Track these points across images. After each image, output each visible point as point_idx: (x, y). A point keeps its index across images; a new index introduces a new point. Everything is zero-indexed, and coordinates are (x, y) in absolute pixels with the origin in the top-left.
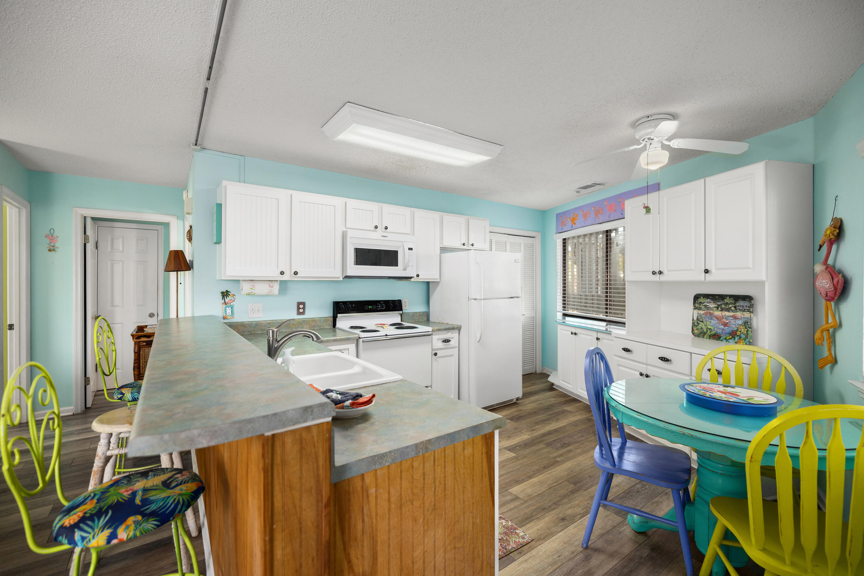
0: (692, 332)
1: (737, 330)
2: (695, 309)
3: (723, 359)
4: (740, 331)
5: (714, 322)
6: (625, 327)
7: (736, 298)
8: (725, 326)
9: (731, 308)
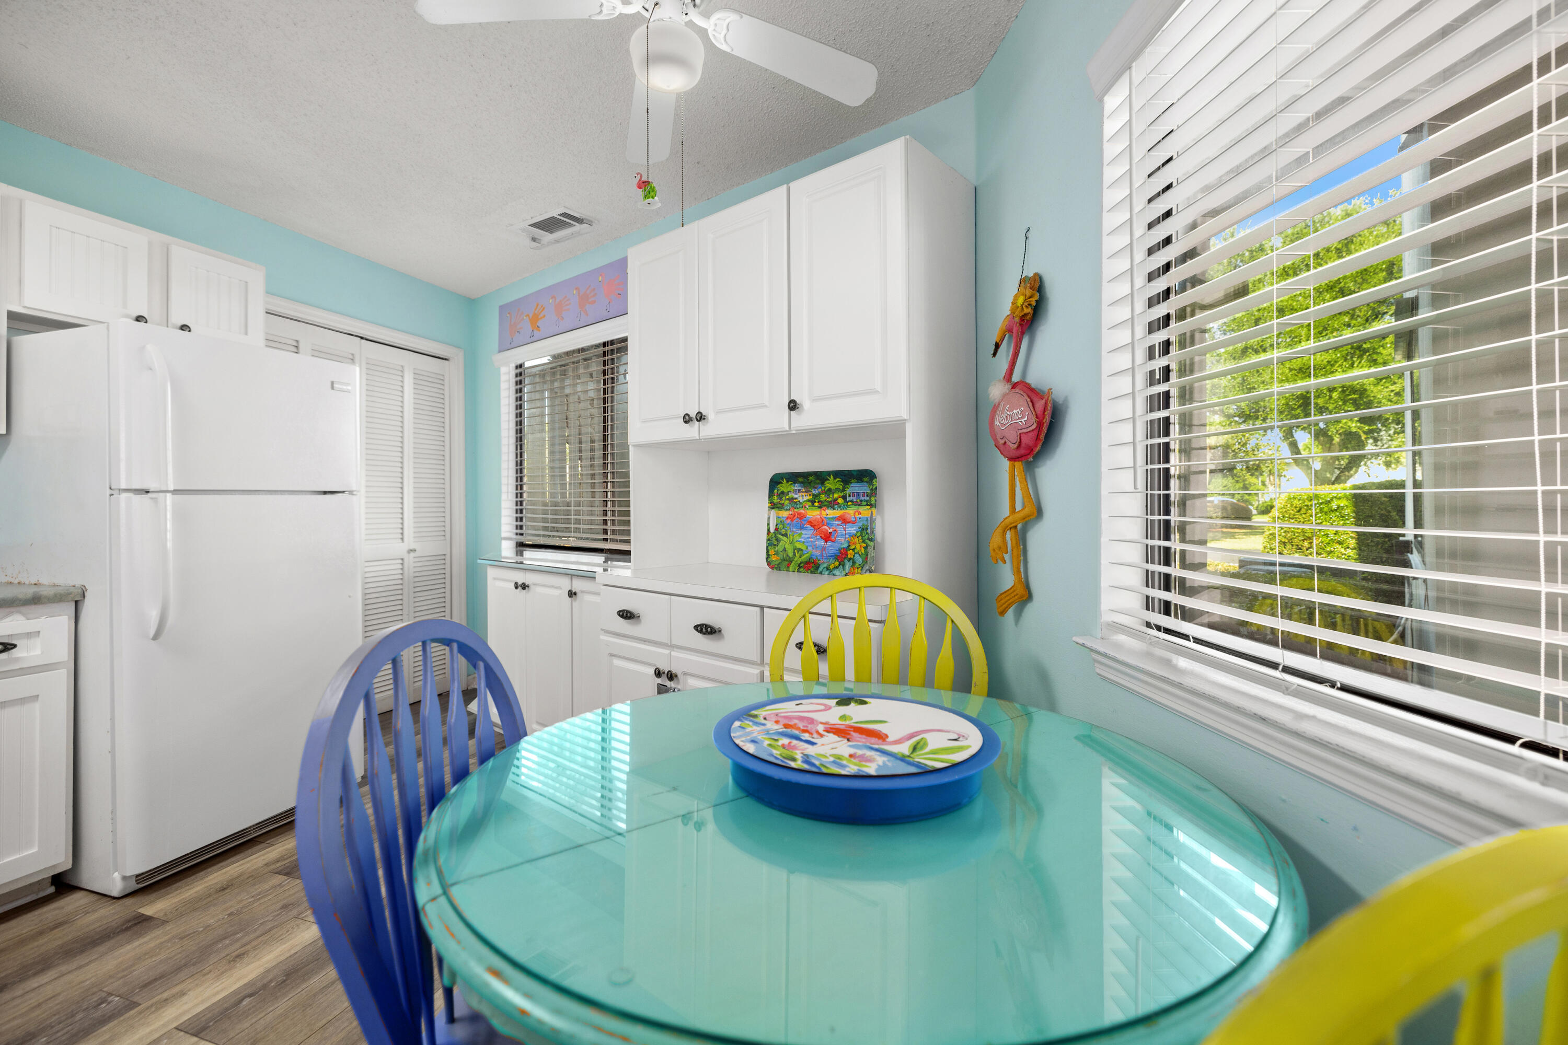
0: (767, 559)
1: (849, 546)
2: (773, 508)
3: (829, 615)
4: (853, 550)
5: (808, 532)
6: (629, 561)
7: (846, 477)
8: (826, 541)
9: (836, 499)
